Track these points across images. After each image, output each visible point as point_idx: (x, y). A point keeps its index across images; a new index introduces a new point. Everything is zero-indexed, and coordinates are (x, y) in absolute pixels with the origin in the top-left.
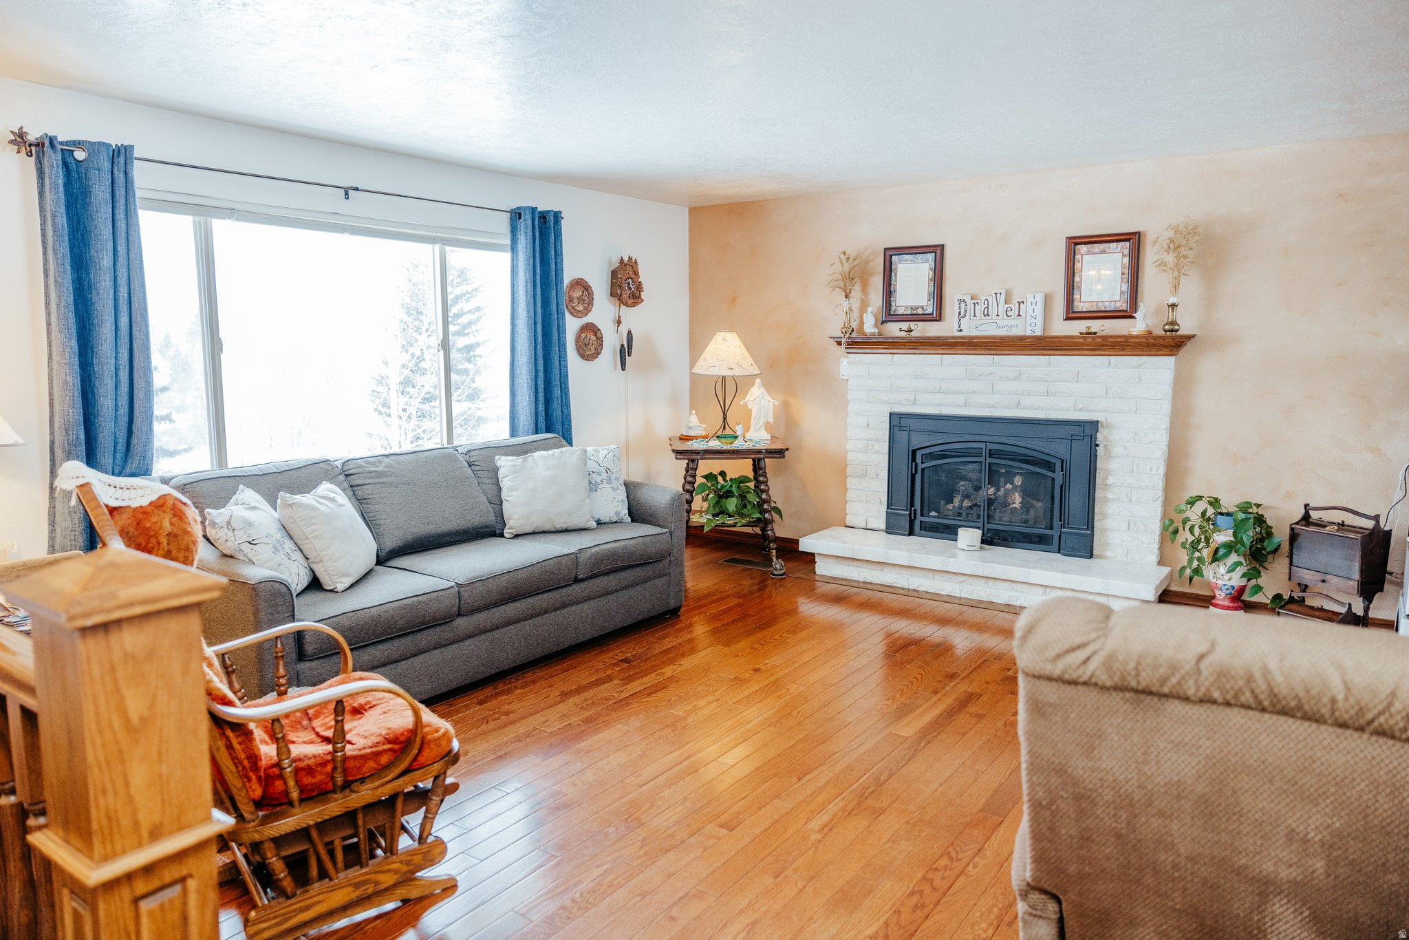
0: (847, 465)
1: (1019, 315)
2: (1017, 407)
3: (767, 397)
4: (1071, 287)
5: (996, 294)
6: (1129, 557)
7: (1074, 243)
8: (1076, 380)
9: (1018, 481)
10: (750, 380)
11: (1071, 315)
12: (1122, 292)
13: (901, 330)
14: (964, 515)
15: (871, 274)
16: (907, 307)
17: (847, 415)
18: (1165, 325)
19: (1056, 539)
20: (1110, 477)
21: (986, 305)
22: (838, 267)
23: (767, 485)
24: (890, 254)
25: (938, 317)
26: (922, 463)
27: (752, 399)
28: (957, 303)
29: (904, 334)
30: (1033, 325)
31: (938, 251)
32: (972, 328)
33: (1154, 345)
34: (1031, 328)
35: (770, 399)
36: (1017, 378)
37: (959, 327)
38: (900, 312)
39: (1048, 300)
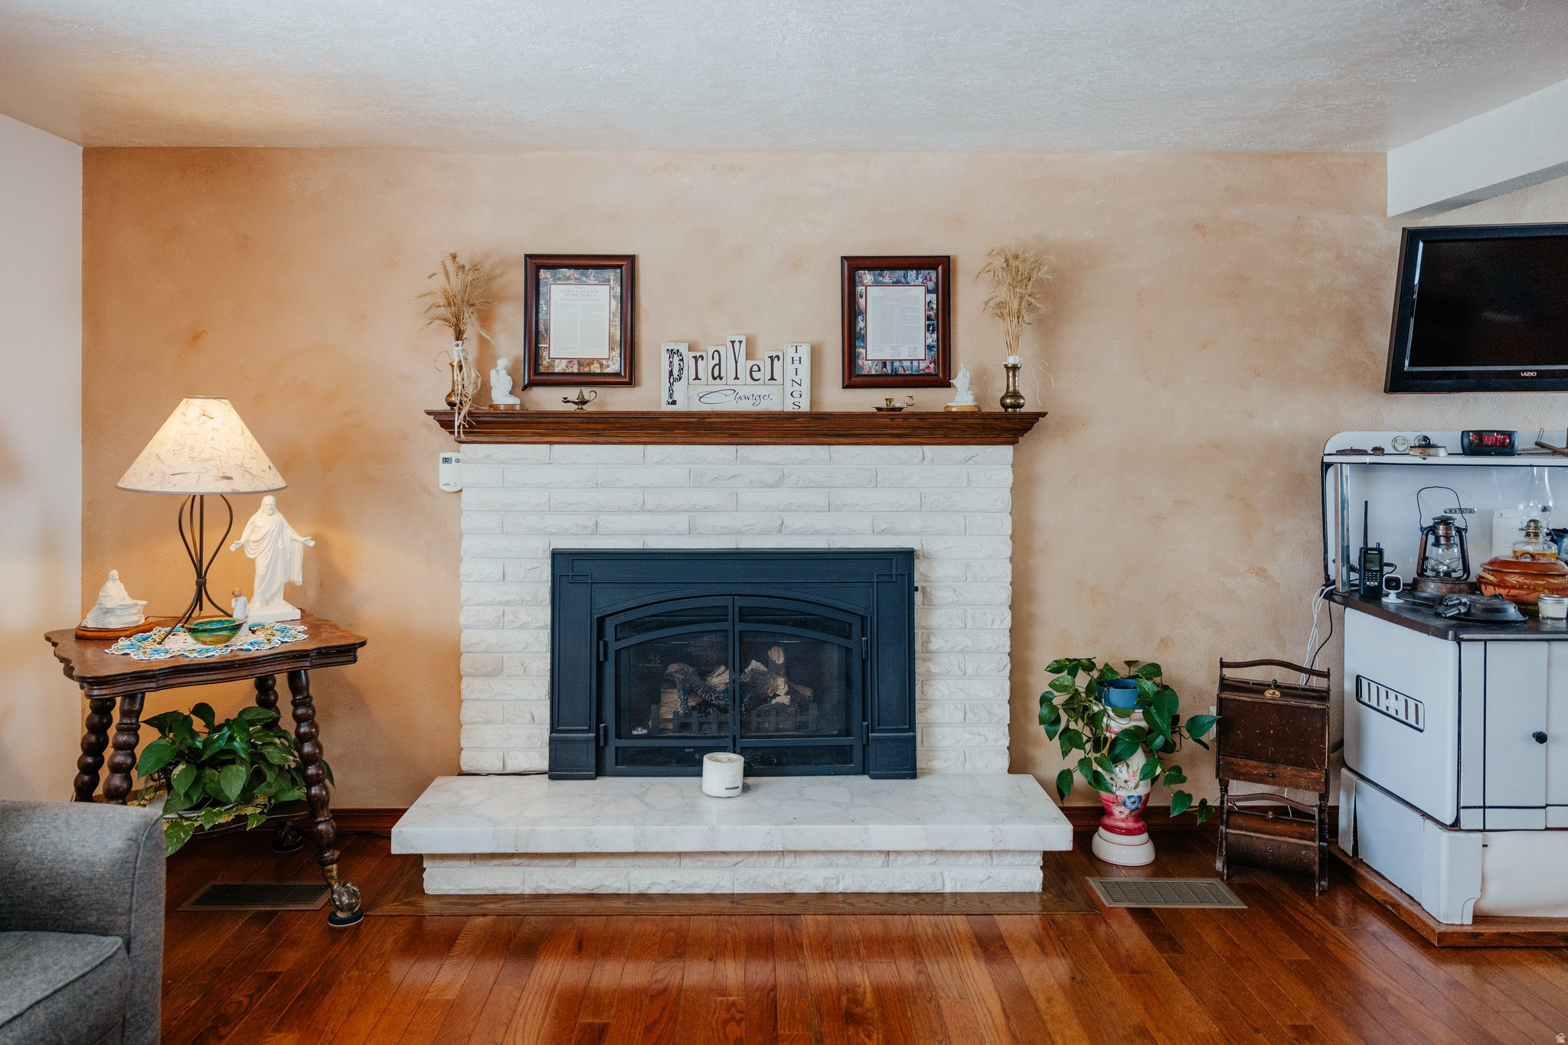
0: (461, 654)
1: (772, 378)
2: (780, 531)
3: (290, 532)
4: (852, 337)
5: (733, 342)
6: (968, 765)
7: (854, 267)
8: (873, 484)
9: (778, 657)
10: (253, 499)
11: (853, 378)
12: (929, 347)
13: (566, 401)
14: (695, 727)
15: (500, 298)
16: (570, 360)
17: (460, 560)
18: (1003, 399)
19: (858, 751)
20: (933, 639)
21: (716, 361)
22: (439, 282)
23: (313, 725)
24: (538, 265)
25: (628, 377)
26: (617, 640)
27: (254, 537)
28: (665, 357)
29: (572, 408)
30: (796, 394)
31: (625, 267)
32: (690, 399)
33: (993, 428)
34: (793, 400)
35: (296, 536)
36: (778, 484)
37: (671, 396)
38: (557, 370)
39: (816, 354)
